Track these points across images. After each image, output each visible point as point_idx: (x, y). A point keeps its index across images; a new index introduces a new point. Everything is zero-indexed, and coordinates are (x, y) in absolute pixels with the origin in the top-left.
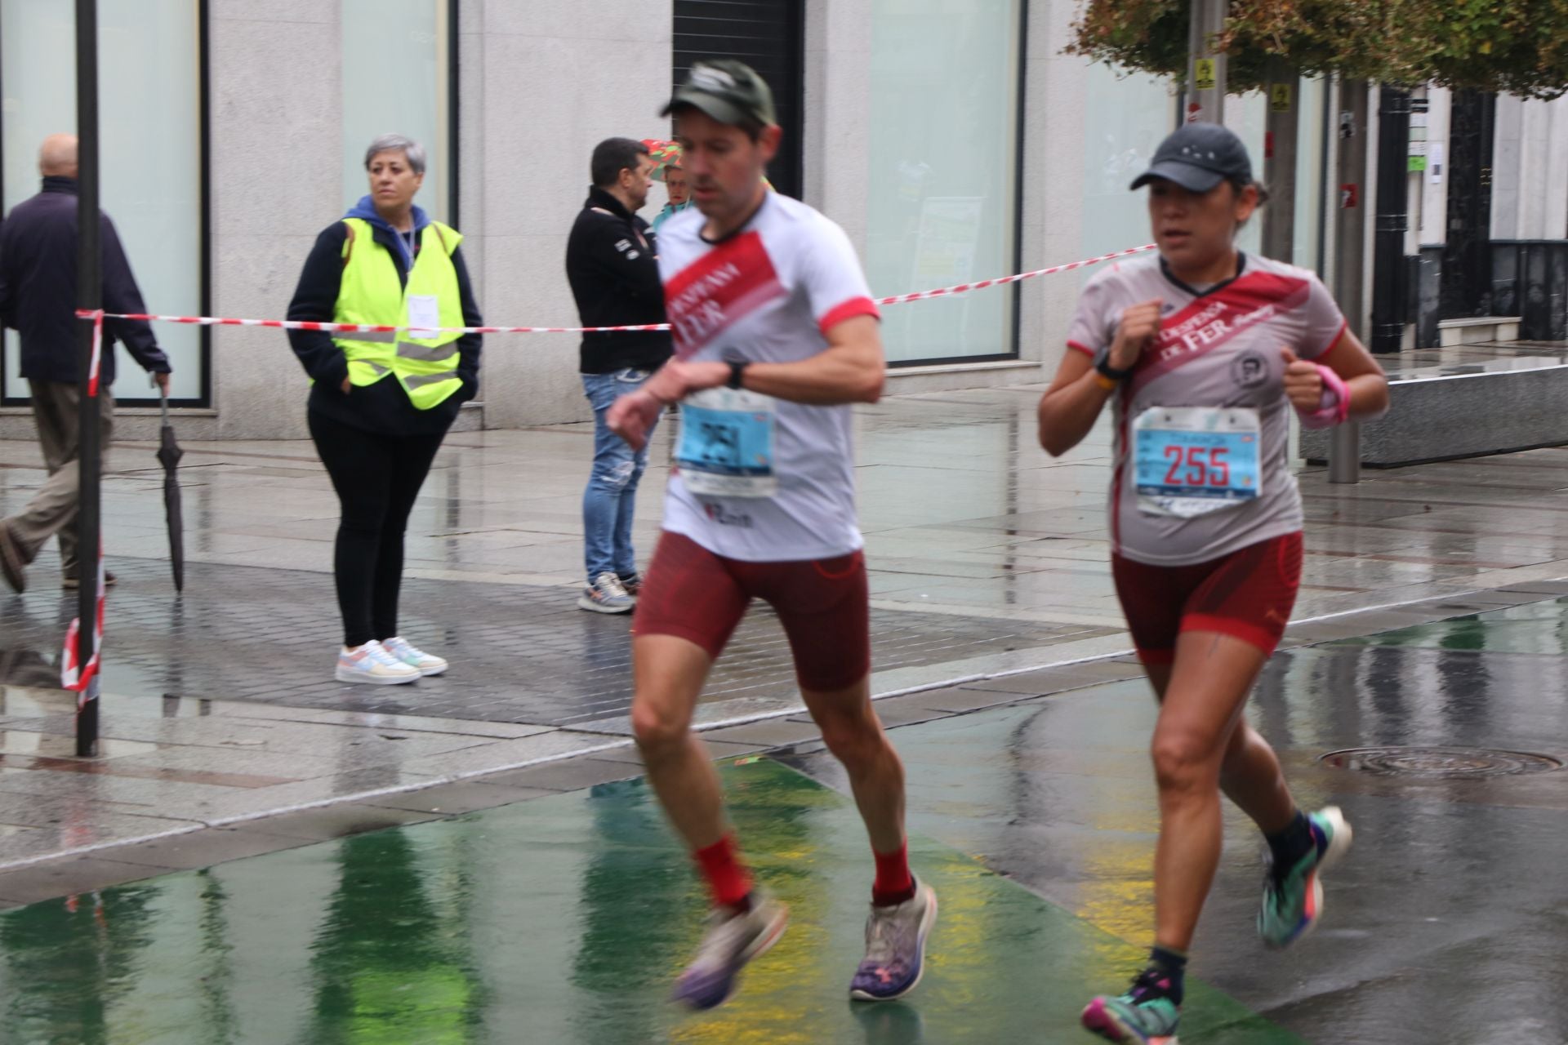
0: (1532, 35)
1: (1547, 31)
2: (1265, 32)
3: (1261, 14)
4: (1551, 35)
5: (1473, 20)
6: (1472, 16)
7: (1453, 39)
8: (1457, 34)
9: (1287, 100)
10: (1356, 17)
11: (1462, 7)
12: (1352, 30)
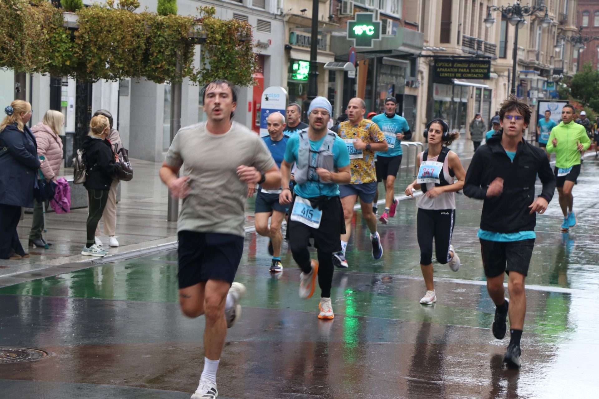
0: (85, 59)
1: (90, 58)
4: (91, 59)
6: (63, 51)
7: (56, 59)
8: (57, 57)
10: (10, 46)
11: (59, 47)
12: (9, 51)
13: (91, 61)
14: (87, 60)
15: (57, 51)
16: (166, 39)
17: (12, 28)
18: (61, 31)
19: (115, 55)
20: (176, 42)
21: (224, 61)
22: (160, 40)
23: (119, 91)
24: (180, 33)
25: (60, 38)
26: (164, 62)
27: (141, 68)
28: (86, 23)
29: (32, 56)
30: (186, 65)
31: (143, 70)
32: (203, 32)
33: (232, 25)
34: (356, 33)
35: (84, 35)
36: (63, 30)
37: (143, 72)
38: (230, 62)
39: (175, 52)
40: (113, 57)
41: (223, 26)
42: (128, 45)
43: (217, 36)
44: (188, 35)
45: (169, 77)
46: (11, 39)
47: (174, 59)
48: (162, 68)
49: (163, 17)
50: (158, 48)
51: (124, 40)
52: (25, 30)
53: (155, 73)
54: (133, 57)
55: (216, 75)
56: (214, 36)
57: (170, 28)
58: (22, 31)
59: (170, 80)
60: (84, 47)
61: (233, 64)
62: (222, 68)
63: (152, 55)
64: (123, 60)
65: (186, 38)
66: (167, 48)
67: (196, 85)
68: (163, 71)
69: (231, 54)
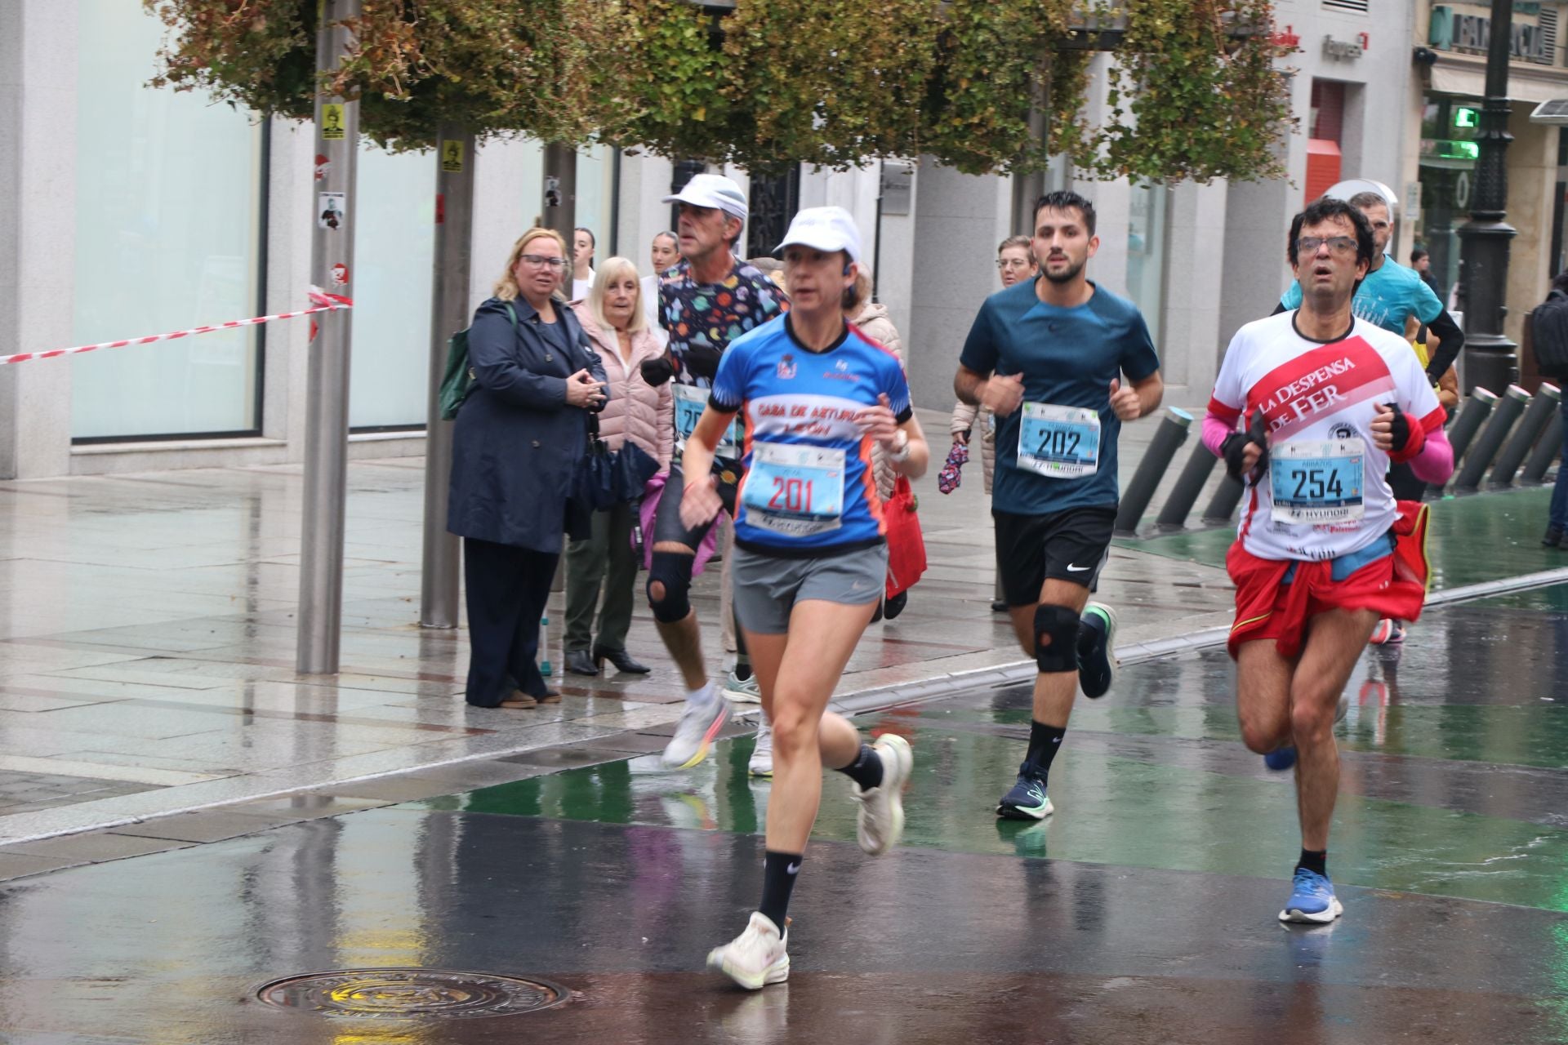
0: (751, 103)
1: (765, 100)
2: (383, 74)
3: (380, 52)
4: (770, 103)
5: (684, 83)
6: (685, 79)
7: (664, 102)
8: (668, 97)
9: (460, 159)
10: (520, 67)
11: (674, 68)
12: (516, 81)
13: (767, 108)
14: (756, 103)
15: (667, 79)
16: (998, 37)
17: (528, 12)
18: (682, 17)
19: (841, 89)
20: (1030, 44)
21: (1179, 103)
22: (980, 38)
23: (879, 202)
24: (1043, 17)
25: (678, 39)
26: (992, 109)
27: (919, 128)
29: (593, 97)
30: (1059, 116)
31: (927, 134)
32: (1115, 11)
35: (750, 29)
36: (688, 15)
37: (927, 140)
38: (1198, 104)
39: (1027, 75)
40: (834, 96)
42: (881, 56)
43: (1159, 22)
44: (1068, 23)
45: (1005, 154)
46: (525, 43)
47: (1021, 98)
48: (985, 126)
50: (975, 65)
51: (869, 42)
52: (566, 17)
53: (962, 143)
54: (897, 93)
55: (1151, 145)
56: (1149, 23)
58: (560, 18)
59: (1008, 163)
60: (751, 65)
61: (1208, 111)
62: (1173, 124)
63: (954, 86)
64: (865, 104)
65: (1062, 33)
66: (1001, 64)
67: (1090, 179)
68: (987, 134)
69: (1200, 79)
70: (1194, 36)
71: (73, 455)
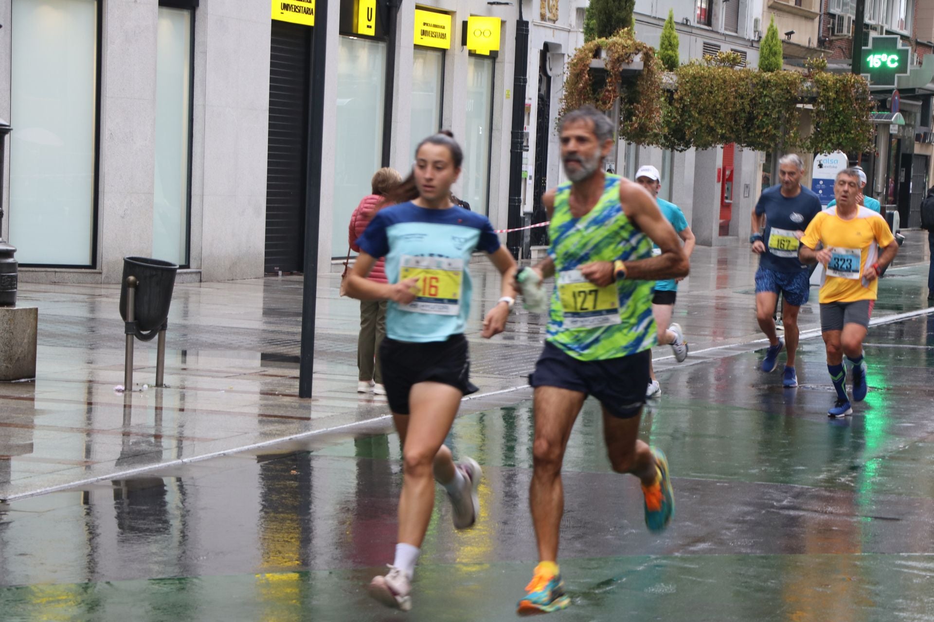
13: (690, 127)
14: (685, 125)
16: (773, 100)
18: (660, 93)
19: (717, 120)
20: (784, 103)
21: (838, 124)
22: (766, 100)
24: (789, 92)
26: (771, 127)
28: (685, 84)
31: (745, 136)
32: (814, 89)
33: (847, 81)
34: (871, 66)
35: (685, 98)
36: (662, 93)
38: (844, 124)
40: (713, 122)
41: (837, 82)
42: (731, 107)
43: (831, 94)
44: (797, 93)
48: (768, 133)
49: (770, 74)
50: (764, 110)
51: (726, 102)
53: (757, 139)
54: (735, 121)
55: (827, 140)
56: (827, 94)
57: (778, 86)
60: (683, 111)
62: (835, 132)
63: (757, 118)
64: (725, 125)
66: (773, 110)
67: (805, 153)
68: (768, 136)
69: (847, 114)
70: (844, 99)
71: (332, 264)
